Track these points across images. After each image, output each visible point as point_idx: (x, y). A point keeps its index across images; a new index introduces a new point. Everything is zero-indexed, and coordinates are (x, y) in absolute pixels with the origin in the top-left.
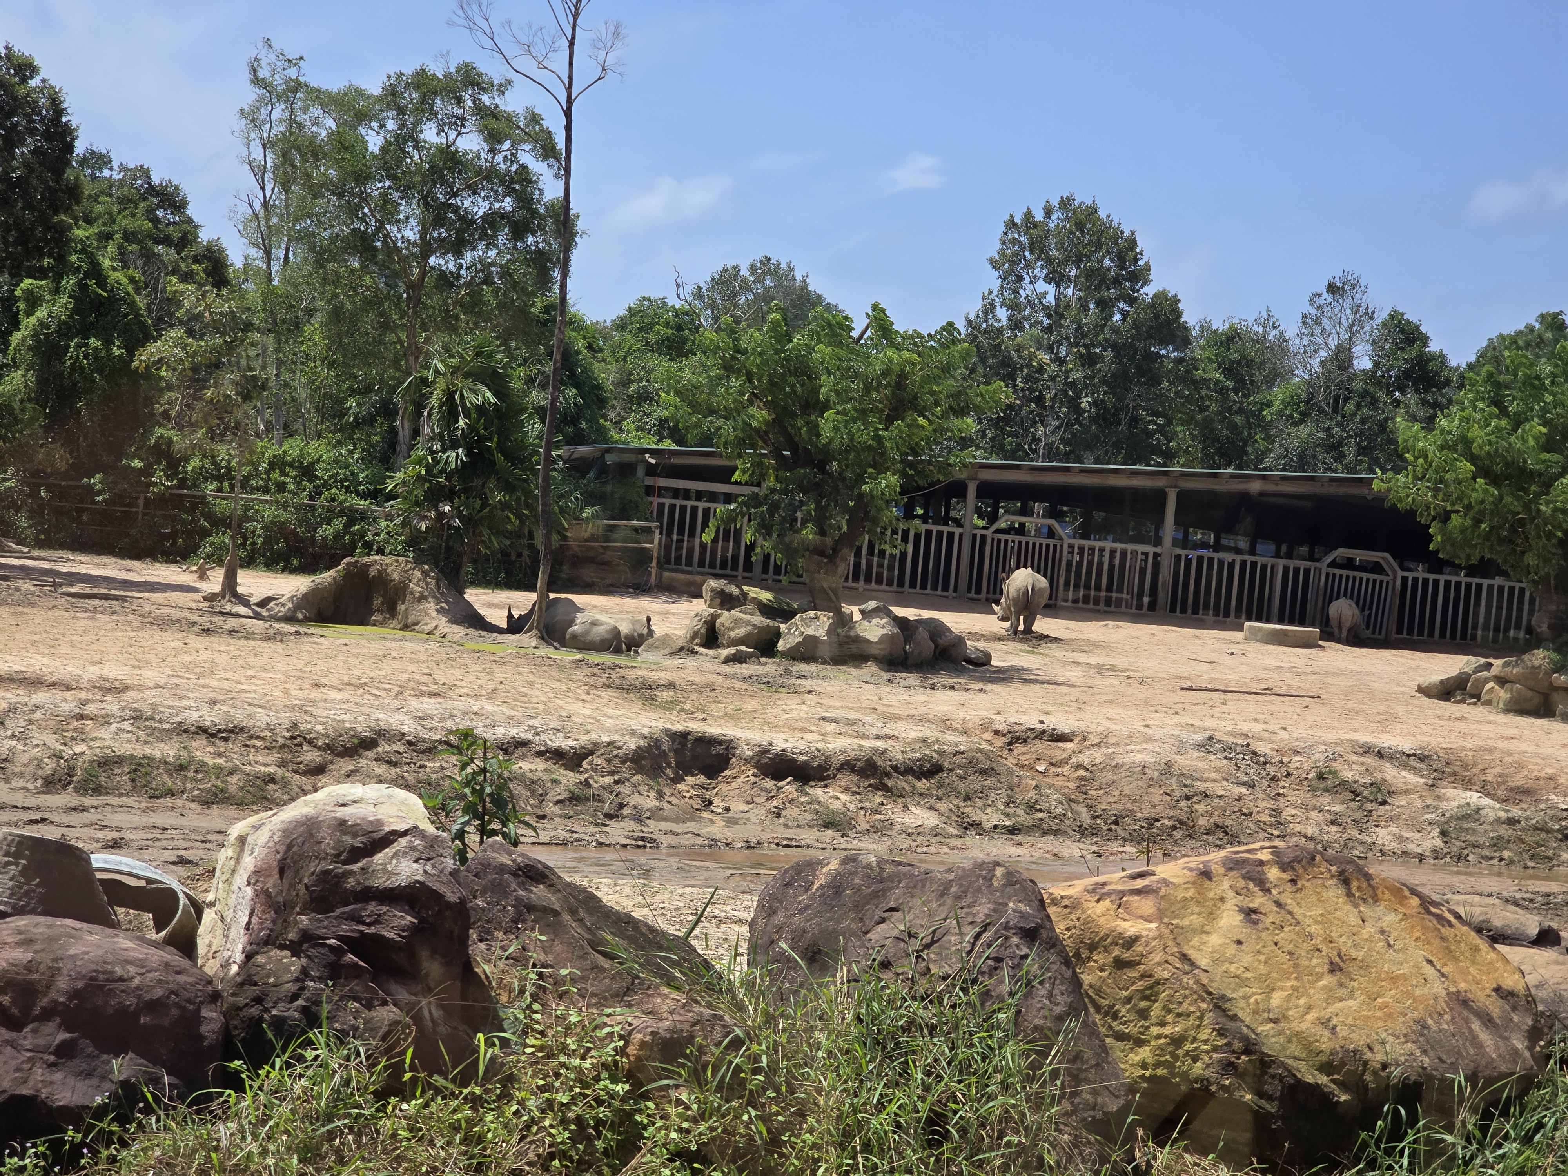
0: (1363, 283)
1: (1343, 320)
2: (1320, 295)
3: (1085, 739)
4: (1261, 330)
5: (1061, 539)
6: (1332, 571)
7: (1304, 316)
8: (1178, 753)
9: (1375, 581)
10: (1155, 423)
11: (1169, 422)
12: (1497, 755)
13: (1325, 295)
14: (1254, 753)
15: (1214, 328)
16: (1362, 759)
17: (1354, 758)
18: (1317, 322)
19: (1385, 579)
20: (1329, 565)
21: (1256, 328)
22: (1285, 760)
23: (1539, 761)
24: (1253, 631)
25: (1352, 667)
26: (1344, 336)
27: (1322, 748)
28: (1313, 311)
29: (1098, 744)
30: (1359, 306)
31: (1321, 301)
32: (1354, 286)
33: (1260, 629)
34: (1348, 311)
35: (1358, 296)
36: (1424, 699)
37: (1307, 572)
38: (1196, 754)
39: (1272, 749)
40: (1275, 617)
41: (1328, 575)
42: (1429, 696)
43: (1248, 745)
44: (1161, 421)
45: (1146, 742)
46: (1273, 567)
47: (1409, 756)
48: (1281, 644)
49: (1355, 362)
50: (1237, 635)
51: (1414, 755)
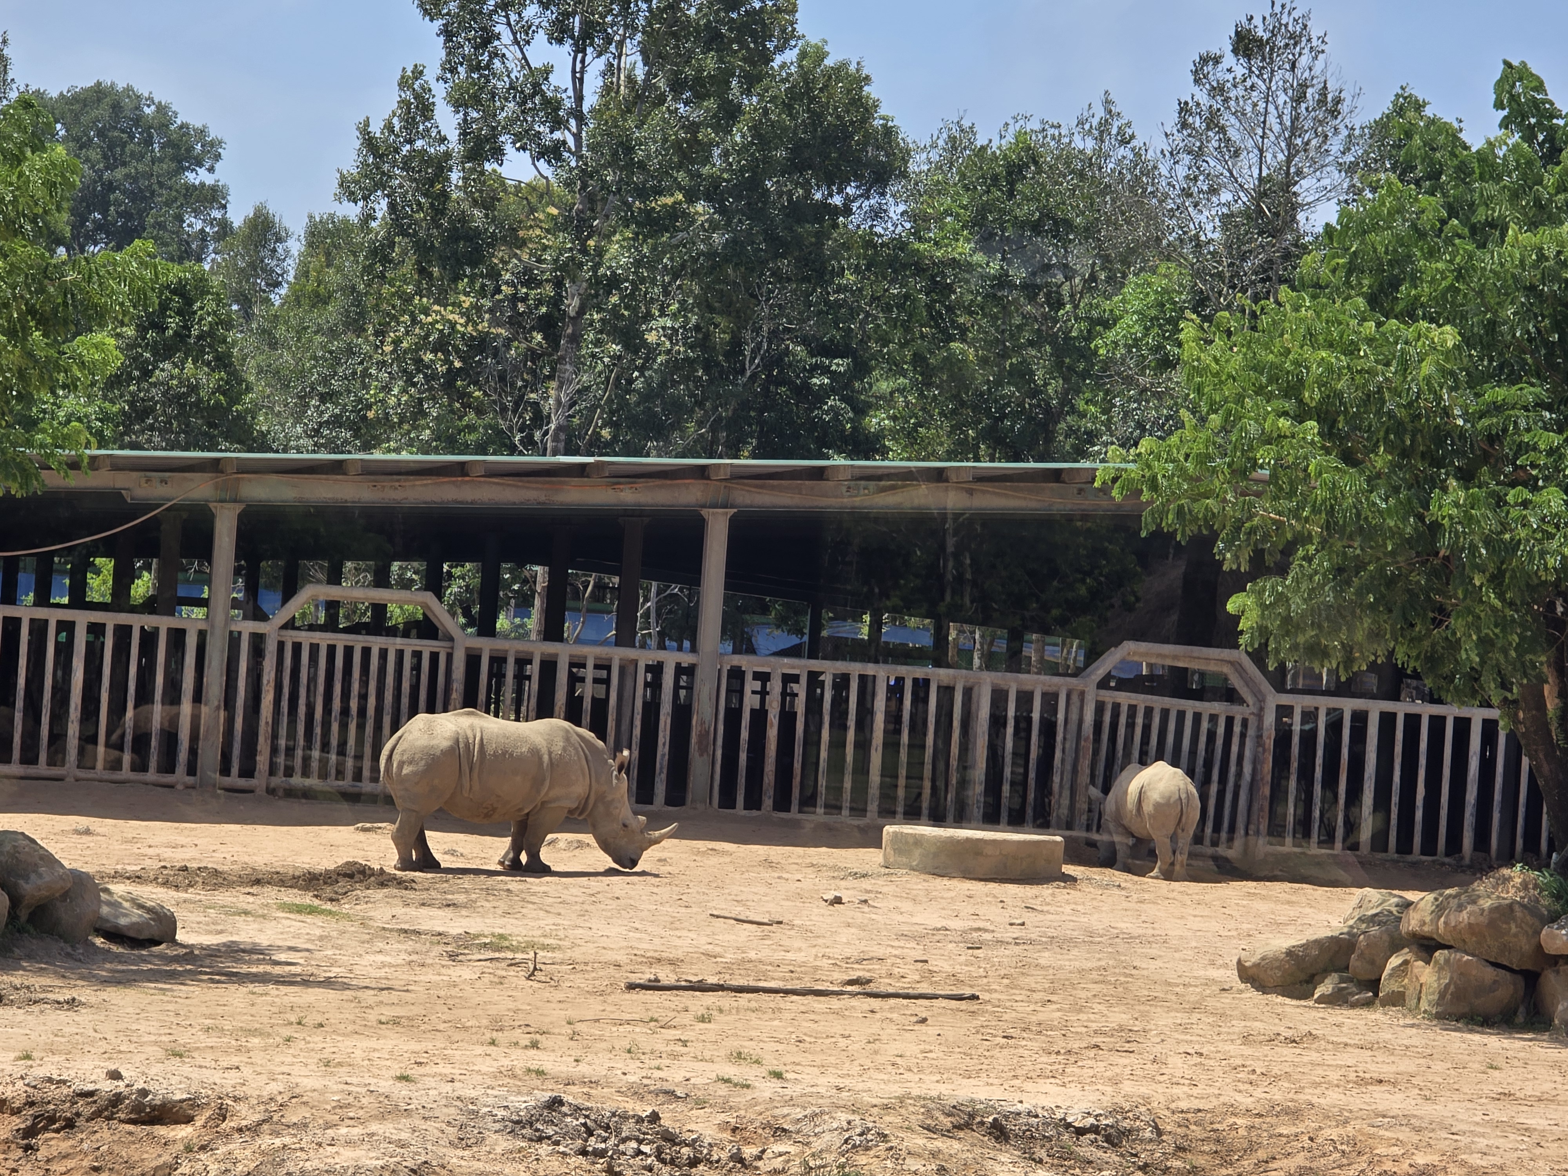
0: (1315, 32)
1: (1272, 120)
2: (1217, 60)
3: (222, 1114)
4: (1089, 145)
5: (451, 639)
6: (1110, 697)
7: (1184, 109)
8: (462, 1143)
9: (1213, 718)
10: (826, 371)
11: (861, 369)
12: (1309, 1124)
13: (1229, 60)
14: (670, 1138)
15: (980, 142)
16: (939, 1143)
17: (919, 1141)
18: (1212, 121)
19: (1238, 712)
20: (1103, 684)
21: (1078, 143)
22: (749, 1151)
23: (1404, 1134)
24: (903, 845)
25: (1126, 925)
26: (1275, 157)
27: (843, 1117)
28: (1202, 97)
29: (254, 1130)
30: (1304, 86)
31: (1218, 74)
32: (1295, 38)
33: (918, 841)
34: (1282, 98)
35: (1304, 61)
36: (1252, 995)
37: (1050, 700)
38: (503, 1144)
39: (723, 1126)
40: (977, 811)
41: (1100, 708)
42: (1262, 987)
43: (655, 1117)
44: (840, 365)
45: (382, 1117)
46: (968, 692)
47: (1080, 1132)
48: (969, 875)
49: (1301, 217)
50: (870, 858)
51: (1094, 1129)
